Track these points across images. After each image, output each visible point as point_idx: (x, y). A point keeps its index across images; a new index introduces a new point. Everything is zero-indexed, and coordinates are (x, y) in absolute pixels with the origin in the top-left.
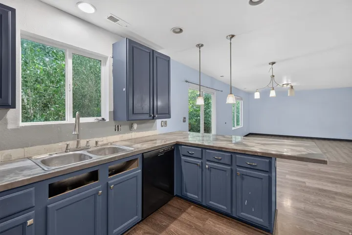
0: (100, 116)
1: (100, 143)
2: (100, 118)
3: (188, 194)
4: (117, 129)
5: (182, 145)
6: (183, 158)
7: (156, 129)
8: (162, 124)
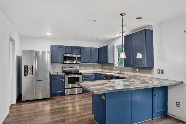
7: (153, 74)
8: (159, 72)
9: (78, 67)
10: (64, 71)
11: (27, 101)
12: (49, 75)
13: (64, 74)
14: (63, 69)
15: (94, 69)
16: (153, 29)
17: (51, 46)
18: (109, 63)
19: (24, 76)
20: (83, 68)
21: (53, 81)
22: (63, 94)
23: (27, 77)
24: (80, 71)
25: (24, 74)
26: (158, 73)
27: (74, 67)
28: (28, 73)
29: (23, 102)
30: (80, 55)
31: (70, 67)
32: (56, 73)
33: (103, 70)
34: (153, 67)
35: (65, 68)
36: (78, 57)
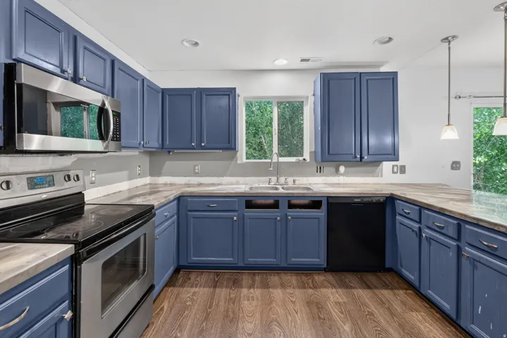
0: (302, 156)
1: (297, 182)
2: (301, 158)
3: (403, 270)
4: (320, 170)
5: (397, 199)
6: (398, 217)
7: (382, 176)
8: (395, 170)
9: (82, 174)
15: (130, 178)
26: (393, 172)
27: (59, 177)
31: (33, 183)
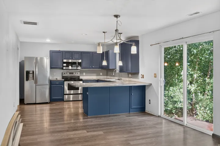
7: (139, 79)
8: (141, 77)
9: (79, 73)
10: (63, 77)
11: (28, 104)
12: (48, 81)
13: (63, 80)
14: (63, 75)
16: (139, 39)
17: (50, 51)
18: (110, 68)
19: (26, 80)
20: (84, 74)
21: (52, 87)
22: (62, 100)
23: (29, 81)
24: (81, 77)
25: (26, 79)
28: (30, 78)
29: (25, 104)
30: (81, 60)
31: (70, 73)
32: (56, 79)
33: (108, 77)
34: (138, 73)
35: (65, 73)
36: (78, 62)
